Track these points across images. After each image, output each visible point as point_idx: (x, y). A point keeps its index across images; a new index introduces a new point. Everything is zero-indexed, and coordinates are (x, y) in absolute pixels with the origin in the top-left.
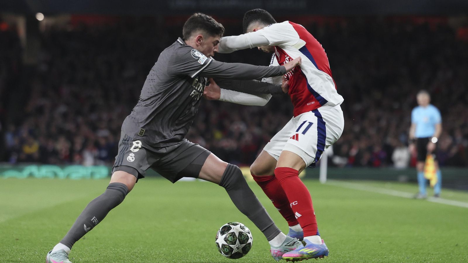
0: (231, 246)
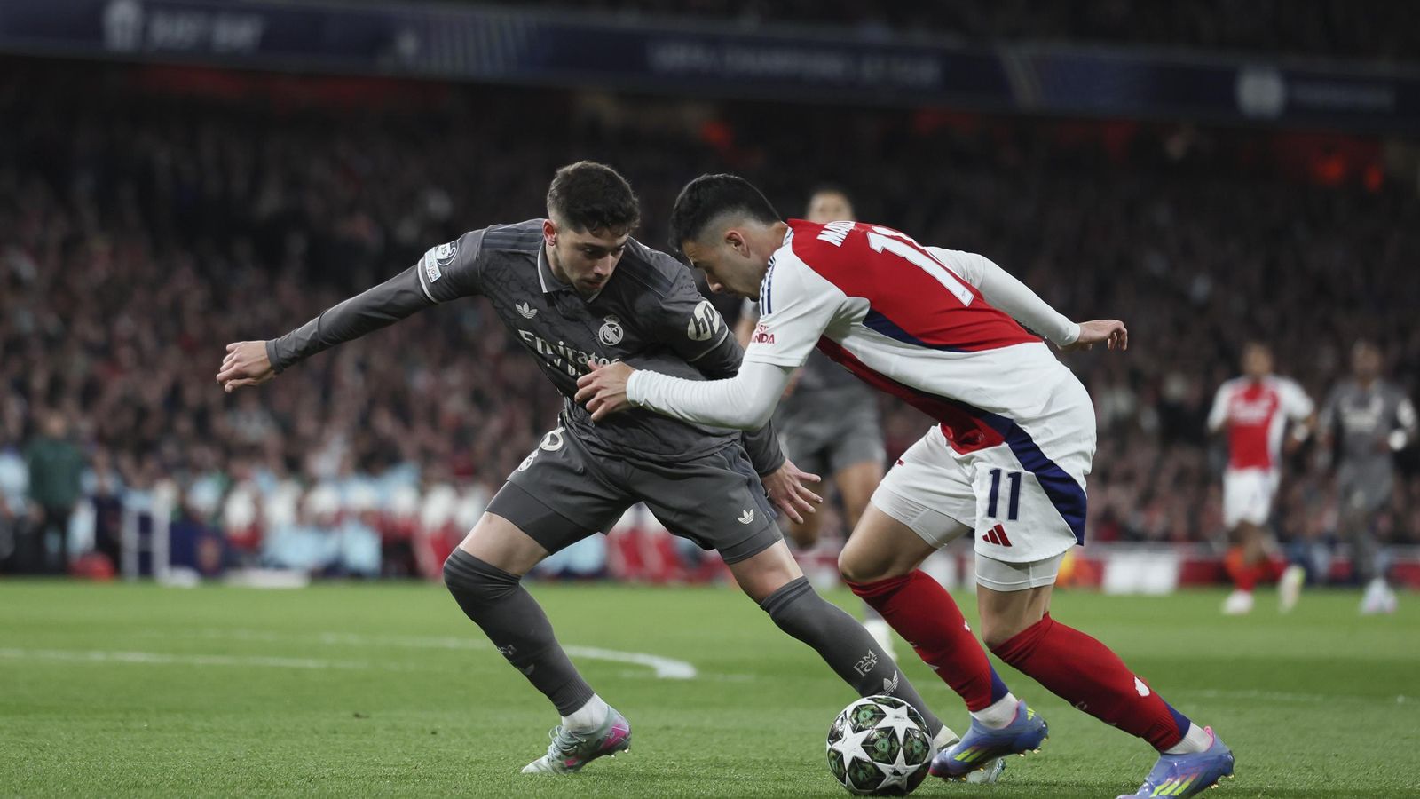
0: (880, 765)
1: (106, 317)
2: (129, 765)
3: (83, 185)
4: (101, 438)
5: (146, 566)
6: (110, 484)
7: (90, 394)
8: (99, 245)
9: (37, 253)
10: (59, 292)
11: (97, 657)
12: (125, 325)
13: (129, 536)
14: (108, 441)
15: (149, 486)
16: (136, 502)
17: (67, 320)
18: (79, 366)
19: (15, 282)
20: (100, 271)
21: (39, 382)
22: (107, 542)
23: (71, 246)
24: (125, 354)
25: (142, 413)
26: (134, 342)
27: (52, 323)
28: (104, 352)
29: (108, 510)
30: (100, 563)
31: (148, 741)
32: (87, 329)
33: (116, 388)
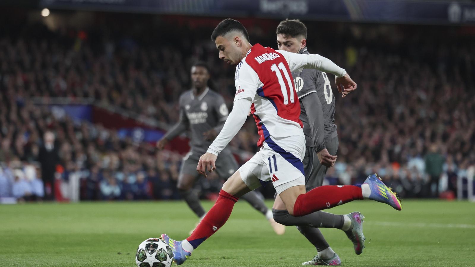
1: (450, 112)
2: (463, 262)
3: (442, 68)
4: (449, 152)
5: (465, 195)
6: (453, 167)
7: (445, 138)
8: (447, 88)
9: (426, 90)
10: (434, 103)
11: (450, 226)
12: (456, 114)
13: (459, 185)
14: (452, 152)
15: (466, 168)
16: (461, 174)
17: (437, 113)
18: (441, 128)
19: (419, 101)
20: (447, 96)
21: (428, 134)
22: (452, 187)
23: (438, 88)
24: (457, 124)
25: (463, 144)
26: (460, 120)
27: (432, 114)
28: (450, 123)
29: (452, 177)
30: (450, 195)
31: (469, 255)
32: (444, 116)
33: (454, 136)
